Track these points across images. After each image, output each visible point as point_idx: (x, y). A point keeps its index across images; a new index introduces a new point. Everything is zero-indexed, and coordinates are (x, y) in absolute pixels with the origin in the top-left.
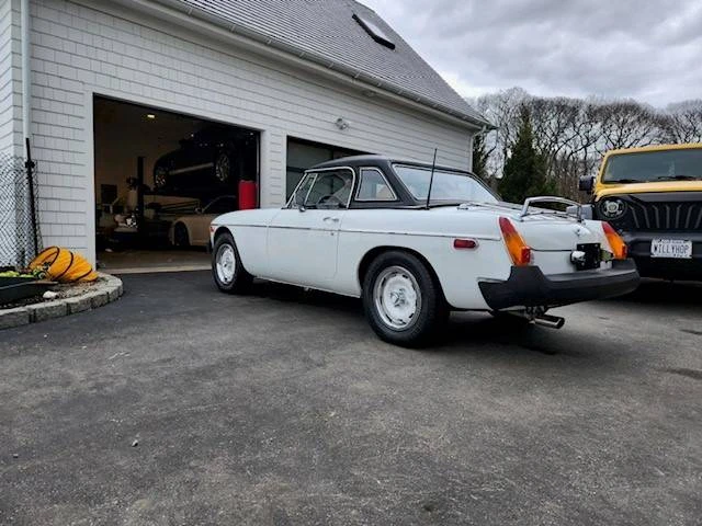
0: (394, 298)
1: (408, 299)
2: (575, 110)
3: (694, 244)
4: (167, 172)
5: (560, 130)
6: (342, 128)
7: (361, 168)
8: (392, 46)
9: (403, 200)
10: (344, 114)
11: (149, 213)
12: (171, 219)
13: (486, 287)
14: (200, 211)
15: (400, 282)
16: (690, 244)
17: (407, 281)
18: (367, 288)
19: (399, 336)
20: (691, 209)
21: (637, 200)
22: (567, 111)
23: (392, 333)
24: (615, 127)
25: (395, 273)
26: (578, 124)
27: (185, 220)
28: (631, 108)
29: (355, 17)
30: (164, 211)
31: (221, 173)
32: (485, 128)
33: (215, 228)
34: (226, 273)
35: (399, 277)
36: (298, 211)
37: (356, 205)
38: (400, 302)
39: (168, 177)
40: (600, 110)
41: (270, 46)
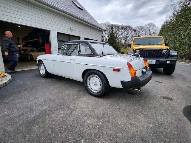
0: (94, 84)
1: (97, 84)
2: (119, 27)
3: (156, 60)
4: (26, 41)
5: (116, 31)
6: (71, 30)
7: (81, 44)
8: (82, 10)
9: (94, 54)
10: (72, 27)
11: (22, 52)
12: (28, 53)
13: (123, 83)
14: (36, 51)
15: (95, 79)
16: (155, 61)
17: (97, 79)
18: (85, 80)
19: (96, 94)
20: (155, 52)
21: (144, 50)
22: (117, 27)
23: (93, 93)
24: (126, 31)
25: (93, 77)
26: (119, 30)
27: (32, 54)
28: (129, 27)
29: (72, 1)
30: (27, 51)
31: (40, 41)
32: (104, 31)
33: (38, 60)
34: (43, 72)
35: (95, 78)
36: (62, 56)
37: (80, 55)
38: (96, 85)
39: (26, 42)
40: (124, 27)
41: (50, 7)
